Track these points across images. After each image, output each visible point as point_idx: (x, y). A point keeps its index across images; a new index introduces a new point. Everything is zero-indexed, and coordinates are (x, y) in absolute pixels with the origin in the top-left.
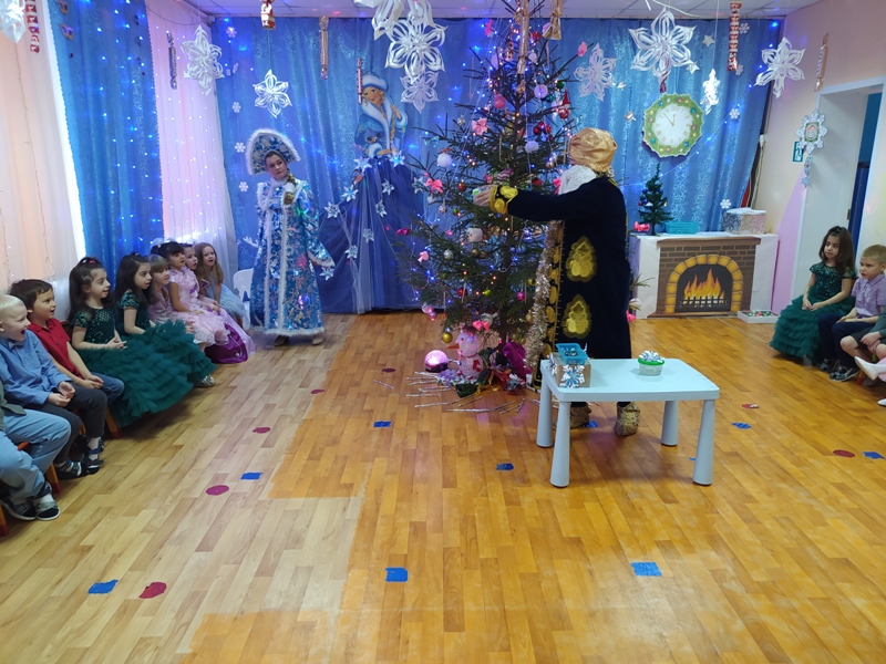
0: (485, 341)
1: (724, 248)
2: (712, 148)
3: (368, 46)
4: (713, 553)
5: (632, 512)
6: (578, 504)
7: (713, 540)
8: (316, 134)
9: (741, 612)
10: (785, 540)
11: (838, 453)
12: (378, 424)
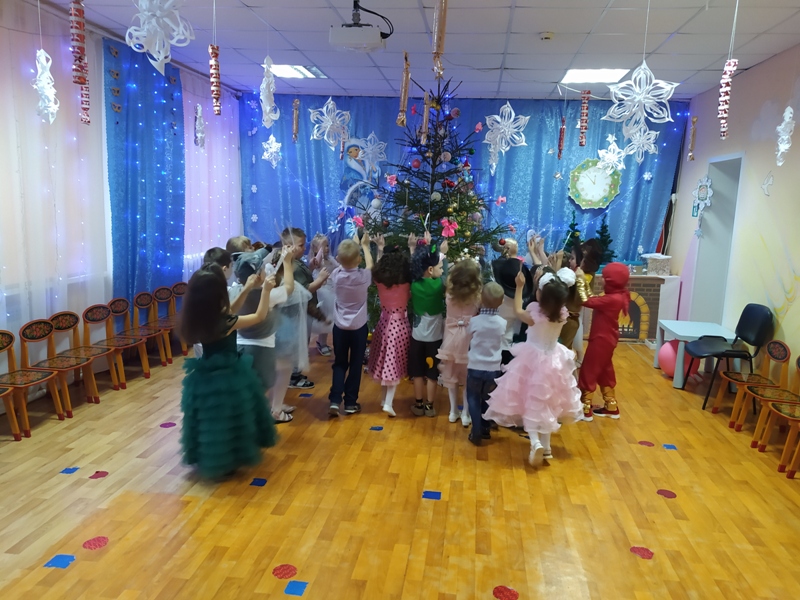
1: (633, 285)
2: (628, 203)
4: (488, 491)
10: (549, 490)
11: (641, 443)
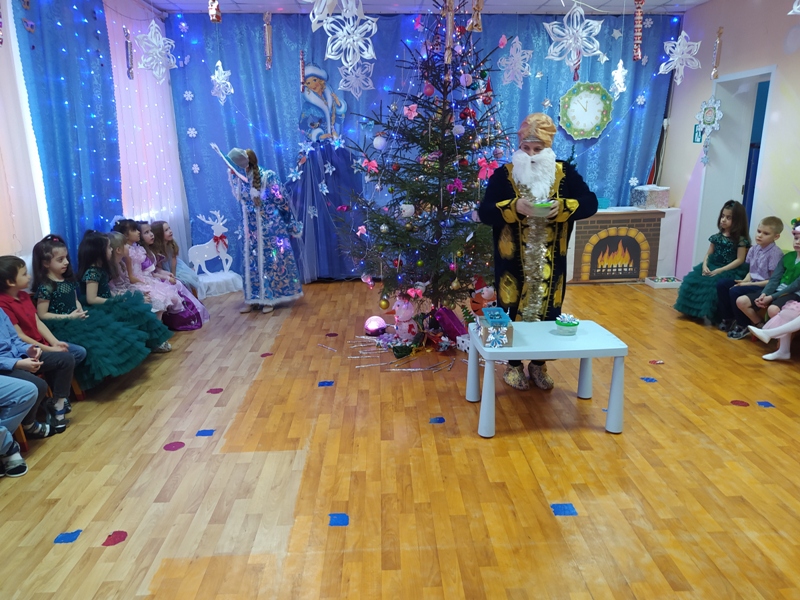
0: (419, 307)
1: (633, 221)
2: (621, 131)
3: (309, 39)
4: (624, 494)
5: (551, 458)
6: (503, 452)
7: (624, 483)
8: (263, 120)
9: (649, 547)
10: (688, 481)
11: (735, 403)
12: (322, 384)
